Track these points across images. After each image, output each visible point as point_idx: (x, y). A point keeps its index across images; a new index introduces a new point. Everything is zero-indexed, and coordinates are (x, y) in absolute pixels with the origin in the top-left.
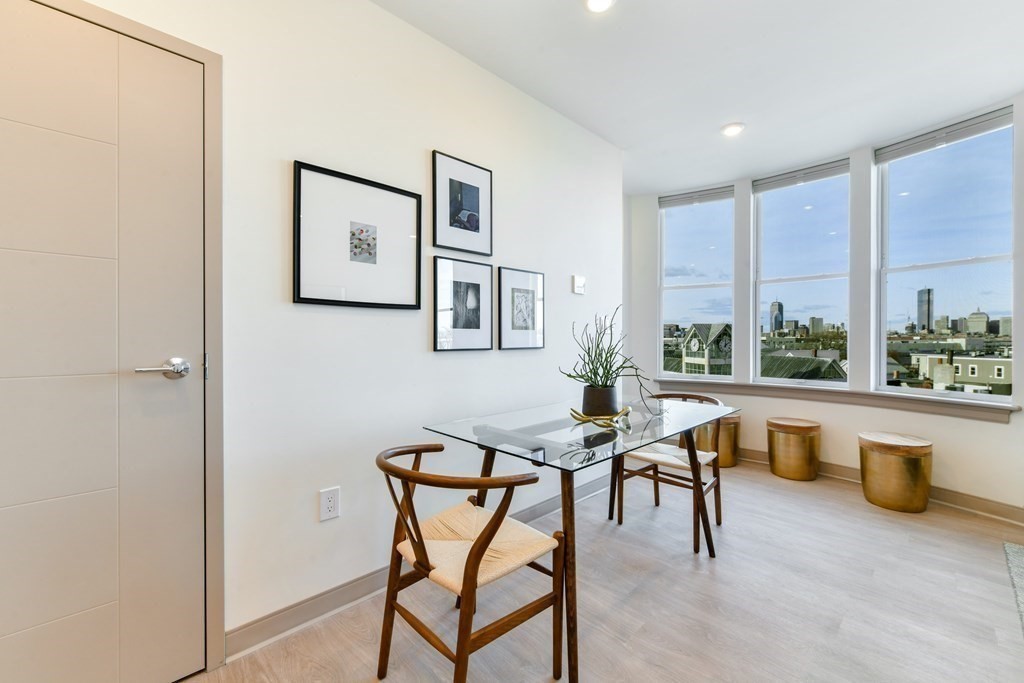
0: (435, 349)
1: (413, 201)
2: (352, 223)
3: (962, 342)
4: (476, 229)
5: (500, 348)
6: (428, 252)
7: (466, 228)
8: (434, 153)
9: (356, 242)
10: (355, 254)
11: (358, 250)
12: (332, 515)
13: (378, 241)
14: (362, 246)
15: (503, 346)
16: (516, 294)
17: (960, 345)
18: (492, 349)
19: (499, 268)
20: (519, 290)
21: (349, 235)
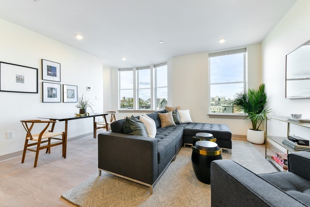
0: (43, 102)
1: (36, 70)
2: (16, 75)
3: (214, 103)
4: (56, 76)
5: (63, 102)
6: (40, 81)
7: (53, 76)
8: (42, 60)
9: (18, 79)
10: (18, 81)
11: (18, 80)
12: (11, 137)
13: (25, 79)
14: (20, 79)
15: (64, 102)
16: (68, 90)
17: (213, 103)
18: (61, 102)
19: (63, 85)
20: (69, 90)
21: (16, 77)
